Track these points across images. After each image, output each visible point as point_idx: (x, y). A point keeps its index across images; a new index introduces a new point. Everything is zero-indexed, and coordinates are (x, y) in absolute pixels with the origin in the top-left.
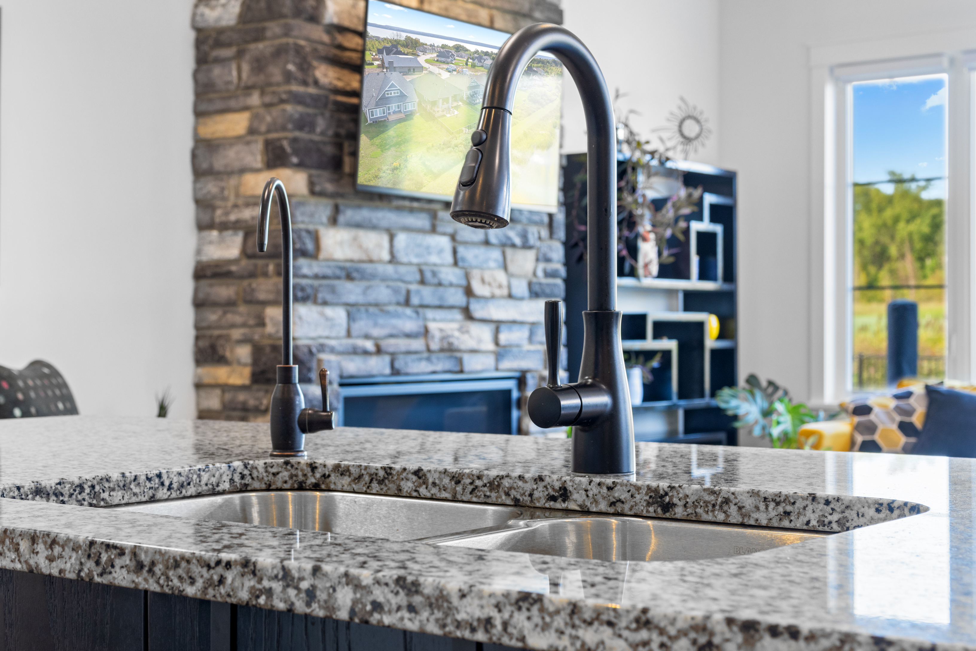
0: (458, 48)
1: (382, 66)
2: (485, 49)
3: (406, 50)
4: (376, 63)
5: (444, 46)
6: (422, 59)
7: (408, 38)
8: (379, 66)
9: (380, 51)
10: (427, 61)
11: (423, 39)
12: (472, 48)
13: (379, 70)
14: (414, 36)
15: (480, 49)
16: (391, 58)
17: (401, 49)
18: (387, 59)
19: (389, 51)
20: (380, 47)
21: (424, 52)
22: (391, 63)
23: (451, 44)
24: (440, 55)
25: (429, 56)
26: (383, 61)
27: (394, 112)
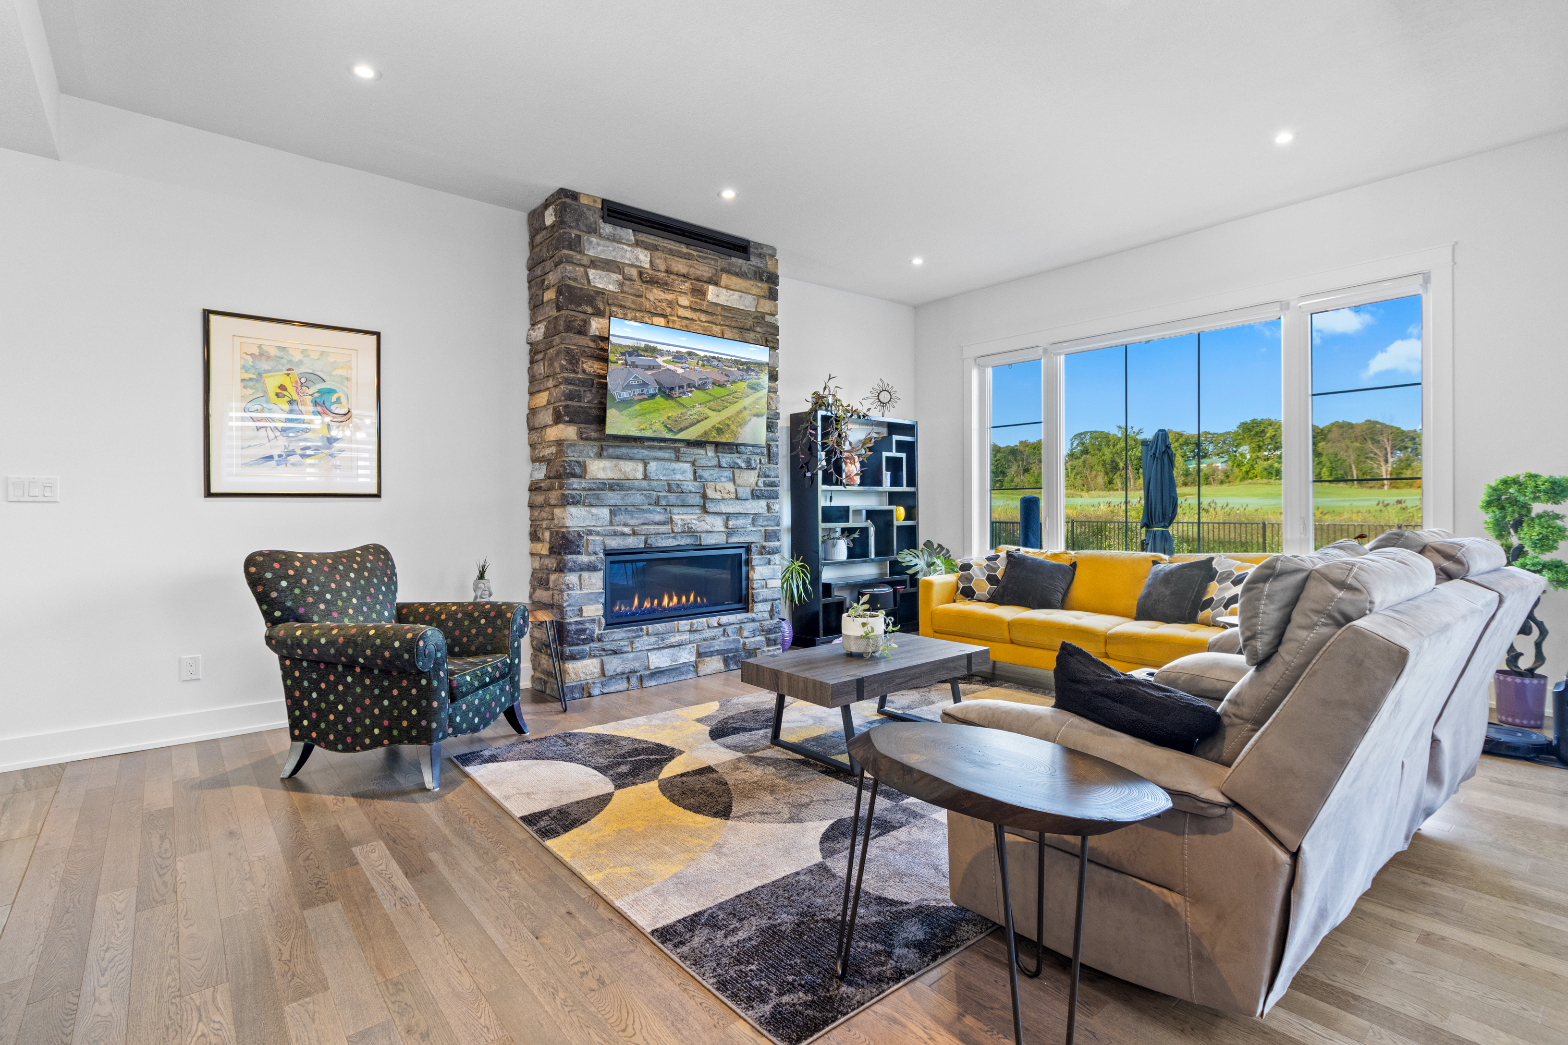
0: (690, 354)
1: (626, 364)
2: (712, 355)
3: (646, 354)
4: (620, 362)
5: (678, 352)
6: (660, 360)
7: (646, 345)
8: (622, 364)
9: (623, 354)
10: (664, 361)
11: (659, 347)
12: (702, 354)
13: (622, 367)
14: (652, 345)
15: (708, 354)
16: (633, 358)
17: (642, 353)
18: (630, 359)
19: (631, 354)
20: (623, 351)
21: (662, 355)
22: (633, 362)
23: (684, 350)
24: (675, 357)
25: (665, 358)
26: (626, 360)
27: (639, 394)
